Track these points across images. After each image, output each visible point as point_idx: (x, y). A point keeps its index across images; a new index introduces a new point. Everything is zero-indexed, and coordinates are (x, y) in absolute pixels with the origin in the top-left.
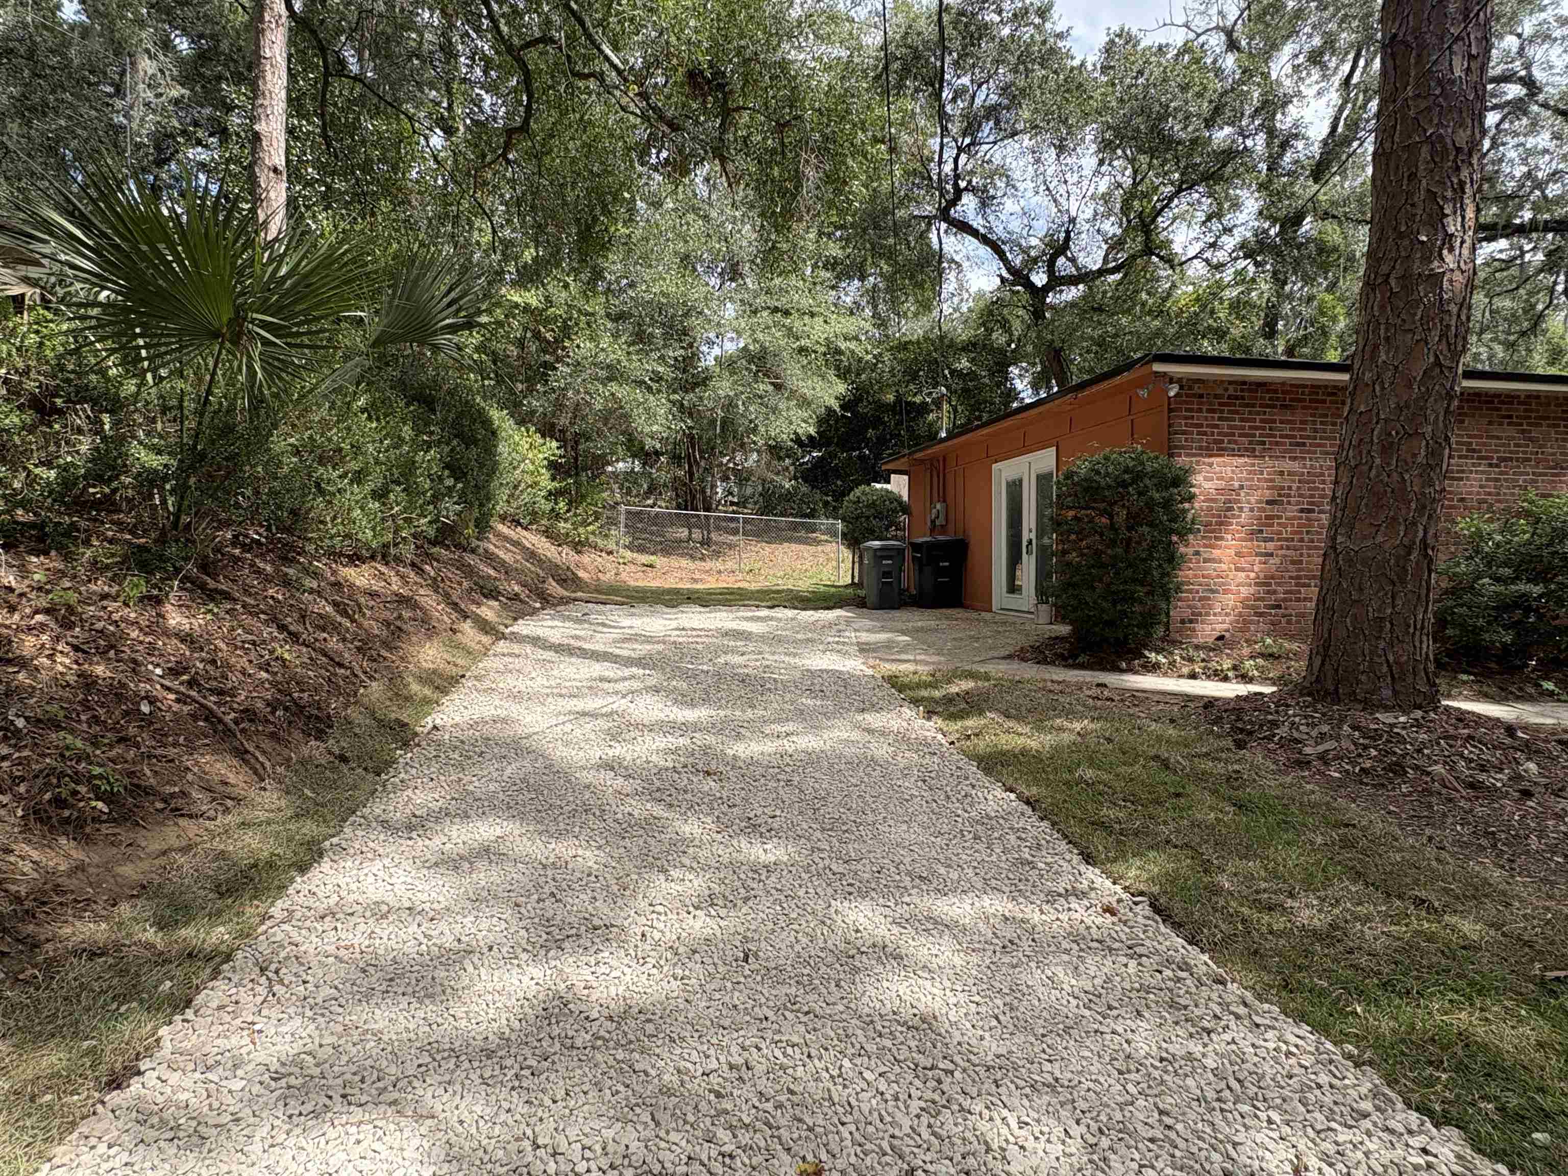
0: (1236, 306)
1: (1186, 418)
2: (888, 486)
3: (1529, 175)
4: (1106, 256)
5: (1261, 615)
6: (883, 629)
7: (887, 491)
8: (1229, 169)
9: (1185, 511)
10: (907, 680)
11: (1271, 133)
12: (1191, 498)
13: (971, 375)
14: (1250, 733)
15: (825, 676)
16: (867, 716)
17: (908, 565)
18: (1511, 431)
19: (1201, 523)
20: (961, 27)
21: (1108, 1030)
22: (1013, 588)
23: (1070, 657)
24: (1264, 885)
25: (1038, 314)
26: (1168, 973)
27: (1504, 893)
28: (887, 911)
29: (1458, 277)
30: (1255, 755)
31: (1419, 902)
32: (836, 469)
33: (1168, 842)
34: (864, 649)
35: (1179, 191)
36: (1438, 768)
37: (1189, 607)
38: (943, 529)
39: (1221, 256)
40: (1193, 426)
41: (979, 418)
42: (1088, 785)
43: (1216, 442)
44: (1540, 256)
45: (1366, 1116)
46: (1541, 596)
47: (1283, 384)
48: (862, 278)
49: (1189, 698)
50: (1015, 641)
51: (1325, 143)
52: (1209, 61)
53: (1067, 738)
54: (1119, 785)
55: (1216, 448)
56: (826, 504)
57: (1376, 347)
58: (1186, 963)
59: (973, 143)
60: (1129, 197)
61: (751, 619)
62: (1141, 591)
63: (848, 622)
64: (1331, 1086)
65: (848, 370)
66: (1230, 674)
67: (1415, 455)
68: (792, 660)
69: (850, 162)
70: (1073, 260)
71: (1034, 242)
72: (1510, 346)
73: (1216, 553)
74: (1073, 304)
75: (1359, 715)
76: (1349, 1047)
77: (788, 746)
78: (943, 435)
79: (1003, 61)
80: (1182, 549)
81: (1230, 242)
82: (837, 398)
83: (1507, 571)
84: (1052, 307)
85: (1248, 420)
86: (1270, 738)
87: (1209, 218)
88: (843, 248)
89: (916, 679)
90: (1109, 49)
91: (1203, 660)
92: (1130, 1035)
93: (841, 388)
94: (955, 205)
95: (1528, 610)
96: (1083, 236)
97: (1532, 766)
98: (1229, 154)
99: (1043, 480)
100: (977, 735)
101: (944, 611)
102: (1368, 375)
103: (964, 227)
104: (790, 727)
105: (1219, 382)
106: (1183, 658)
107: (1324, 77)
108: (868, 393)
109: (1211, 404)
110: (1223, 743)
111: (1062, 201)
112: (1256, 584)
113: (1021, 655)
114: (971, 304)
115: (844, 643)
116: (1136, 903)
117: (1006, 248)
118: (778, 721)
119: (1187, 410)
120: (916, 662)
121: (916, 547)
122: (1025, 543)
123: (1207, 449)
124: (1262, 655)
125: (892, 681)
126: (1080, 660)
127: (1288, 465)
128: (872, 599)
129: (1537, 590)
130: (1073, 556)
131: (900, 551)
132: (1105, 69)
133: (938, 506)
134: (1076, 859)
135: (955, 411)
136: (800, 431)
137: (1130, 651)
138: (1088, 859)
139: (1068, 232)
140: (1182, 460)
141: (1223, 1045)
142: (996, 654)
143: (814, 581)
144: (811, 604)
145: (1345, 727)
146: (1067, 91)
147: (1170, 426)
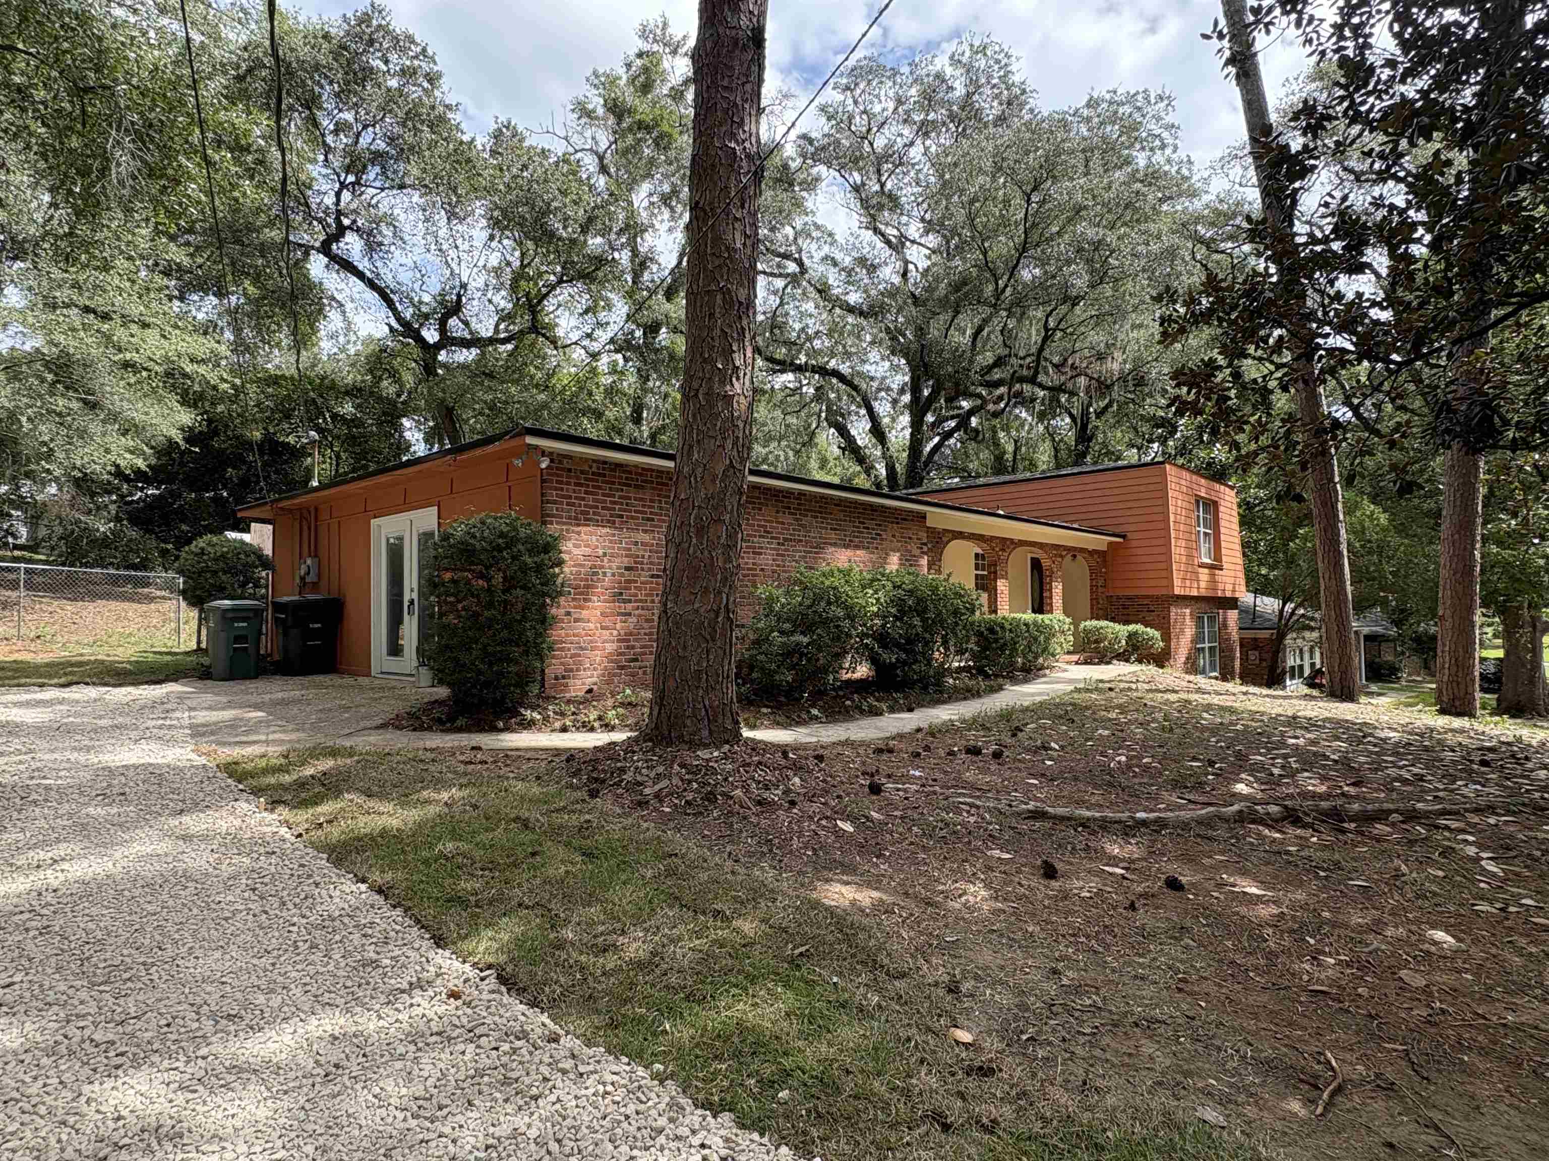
0: (611, 392)
1: (556, 489)
2: (246, 537)
3: (803, 330)
4: (497, 326)
5: (622, 668)
6: (229, 705)
7: (242, 542)
8: (600, 274)
9: (556, 576)
10: (249, 766)
11: (635, 253)
12: (560, 563)
13: (353, 422)
14: (603, 781)
15: (131, 773)
16: (186, 819)
17: (267, 627)
18: (788, 519)
19: (570, 586)
20: (343, 61)
21: (432, 1136)
22: (395, 649)
23: (449, 720)
24: (601, 928)
25: (429, 368)
26: (506, 1047)
27: (772, 891)
28: (174, 1076)
29: (742, 400)
30: (605, 803)
31: (717, 914)
32: (180, 511)
33: (520, 905)
34: (198, 732)
35: (560, 282)
36: (738, 792)
37: (562, 664)
38: (315, 587)
39: (595, 346)
40: (563, 497)
41: (365, 467)
42: (447, 859)
43: (582, 512)
44: (812, 390)
45: (661, 1131)
46: (808, 644)
47: (636, 466)
48: (220, 295)
49: (557, 752)
50: (391, 707)
51: (672, 272)
52: (584, 176)
53: (432, 810)
54: (478, 854)
55: (583, 518)
56: (164, 553)
57: (691, 447)
58: (523, 1031)
59: (358, 182)
60: (519, 277)
61: (27, 704)
62: (516, 652)
63: (181, 698)
64: (637, 1113)
65: (201, 396)
66: (596, 724)
67: (719, 537)
68: (82, 758)
69: (182, 159)
70: (466, 324)
71: (427, 298)
72: (797, 452)
73: (585, 613)
74: (463, 366)
75: (686, 755)
76: (658, 1067)
77: (52, 878)
78: (315, 484)
79: (390, 111)
80: (554, 611)
81: (604, 336)
82: (182, 429)
83: (787, 626)
84: (444, 366)
85: (609, 496)
86: (618, 784)
87: (586, 312)
88: (192, 255)
89: (263, 763)
90: (497, 135)
91: (574, 714)
92: (457, 1133)
93: (186, 417)
94: (337, 241)
95: (802, 655)
96: (475, 303)
97: (797, 780)
98: (600, 261)
99: (425, 537)
100: (330, 822)
101: (310, 678)
102: (686, 469)
103: (348, 266)
104: (61, 850)
105: (584, 459)
106: (555, 713)
107: (673, 218)
108: (227, 426)
109: (578, 478)
110: (579, 794)
111: (454, 265)
112: (619, 641)
113: (395, 723)
114: (359, 347)
115: (170, 727)
116: (482, 979)
117: (395, 298)
118: (44, 844)
119: (558, 482)
120: (267, 742)
121: (278, 607)
122: (406, 604)
123: (576, 519)
124: (622, 705)
125: (232, 770)
126: (459, 723)
127: (642, 537)
128: (220, 667)
129: (805, 640)
130: (451, 619)
131: (257, 612)
132: (494, 153)
133: (309, 562)
134: (426, 944)
135: (338, 457)
136: (122, 463)
137: (508, 710)
138: (440, 942)
139: (459, 296)
140: (553, 528)
141: (549, 1107)
142: (368, 724)
143: (142, 647)
144: (130, 679)
145: (676, 766)
146: (457, 162)
147: (543, 495)
